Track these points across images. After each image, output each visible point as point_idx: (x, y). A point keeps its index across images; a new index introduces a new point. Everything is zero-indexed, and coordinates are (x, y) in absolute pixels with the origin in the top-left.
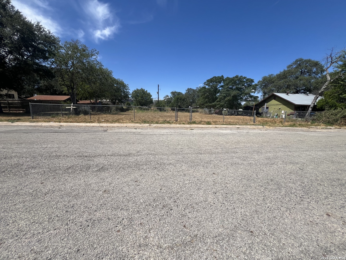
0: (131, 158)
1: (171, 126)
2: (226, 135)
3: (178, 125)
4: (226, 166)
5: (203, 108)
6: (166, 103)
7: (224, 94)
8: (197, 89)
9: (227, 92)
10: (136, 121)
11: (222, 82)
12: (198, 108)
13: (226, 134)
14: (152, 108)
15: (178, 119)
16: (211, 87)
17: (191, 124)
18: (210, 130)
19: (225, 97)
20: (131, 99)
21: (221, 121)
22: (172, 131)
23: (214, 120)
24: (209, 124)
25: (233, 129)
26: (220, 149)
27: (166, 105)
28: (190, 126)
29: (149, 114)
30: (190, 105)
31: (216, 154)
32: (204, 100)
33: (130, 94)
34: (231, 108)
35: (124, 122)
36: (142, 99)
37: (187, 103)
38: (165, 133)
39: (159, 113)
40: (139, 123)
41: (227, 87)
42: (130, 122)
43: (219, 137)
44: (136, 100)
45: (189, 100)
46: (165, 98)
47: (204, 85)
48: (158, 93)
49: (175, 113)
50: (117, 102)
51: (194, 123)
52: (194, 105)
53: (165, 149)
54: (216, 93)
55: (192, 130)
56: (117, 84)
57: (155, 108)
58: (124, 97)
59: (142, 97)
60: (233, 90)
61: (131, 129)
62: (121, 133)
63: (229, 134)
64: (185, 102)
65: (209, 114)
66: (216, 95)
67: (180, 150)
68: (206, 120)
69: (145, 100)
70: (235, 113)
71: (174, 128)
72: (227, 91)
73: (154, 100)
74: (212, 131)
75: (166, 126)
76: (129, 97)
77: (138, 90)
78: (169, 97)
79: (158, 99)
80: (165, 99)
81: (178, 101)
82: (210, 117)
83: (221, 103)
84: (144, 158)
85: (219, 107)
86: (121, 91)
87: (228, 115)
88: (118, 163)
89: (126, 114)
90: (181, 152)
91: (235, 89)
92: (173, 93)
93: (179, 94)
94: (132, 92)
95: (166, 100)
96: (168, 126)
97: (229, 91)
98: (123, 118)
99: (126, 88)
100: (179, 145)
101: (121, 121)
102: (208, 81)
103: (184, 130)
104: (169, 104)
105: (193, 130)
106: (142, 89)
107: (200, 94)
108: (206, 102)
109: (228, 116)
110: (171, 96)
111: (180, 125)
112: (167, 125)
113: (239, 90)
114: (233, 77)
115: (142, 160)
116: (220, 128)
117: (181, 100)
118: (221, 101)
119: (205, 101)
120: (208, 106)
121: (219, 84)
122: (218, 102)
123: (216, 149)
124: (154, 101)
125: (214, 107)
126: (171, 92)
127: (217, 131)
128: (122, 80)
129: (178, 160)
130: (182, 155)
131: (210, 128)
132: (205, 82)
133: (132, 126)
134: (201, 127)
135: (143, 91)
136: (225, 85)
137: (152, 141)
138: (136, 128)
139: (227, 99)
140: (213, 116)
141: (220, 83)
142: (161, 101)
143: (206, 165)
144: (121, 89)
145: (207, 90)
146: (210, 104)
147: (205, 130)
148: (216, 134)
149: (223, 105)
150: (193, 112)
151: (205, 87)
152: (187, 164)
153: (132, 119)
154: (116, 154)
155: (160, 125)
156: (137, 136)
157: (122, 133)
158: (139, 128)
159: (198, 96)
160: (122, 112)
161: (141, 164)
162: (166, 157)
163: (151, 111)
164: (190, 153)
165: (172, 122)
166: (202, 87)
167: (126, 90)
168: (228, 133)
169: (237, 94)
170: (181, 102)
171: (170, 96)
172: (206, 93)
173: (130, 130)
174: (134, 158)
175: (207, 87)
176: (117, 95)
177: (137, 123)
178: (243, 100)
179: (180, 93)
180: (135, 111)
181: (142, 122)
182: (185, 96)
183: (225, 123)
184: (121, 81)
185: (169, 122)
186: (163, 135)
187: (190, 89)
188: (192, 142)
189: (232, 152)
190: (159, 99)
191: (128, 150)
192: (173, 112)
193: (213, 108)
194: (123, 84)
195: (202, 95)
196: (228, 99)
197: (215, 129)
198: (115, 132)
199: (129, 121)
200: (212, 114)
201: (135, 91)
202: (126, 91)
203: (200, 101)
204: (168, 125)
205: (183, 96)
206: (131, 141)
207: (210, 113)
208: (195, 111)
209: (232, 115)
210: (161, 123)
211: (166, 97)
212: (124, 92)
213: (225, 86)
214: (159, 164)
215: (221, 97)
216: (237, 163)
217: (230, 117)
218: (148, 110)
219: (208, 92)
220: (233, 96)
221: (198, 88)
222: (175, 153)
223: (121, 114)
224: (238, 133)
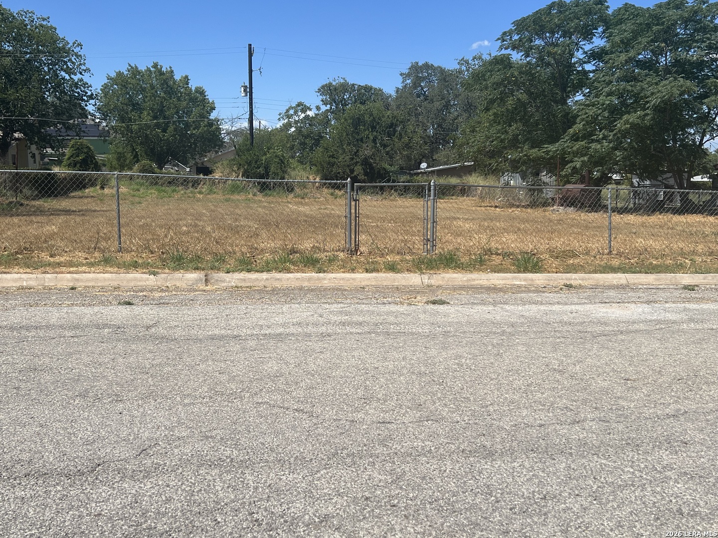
0: (104, 491)
1: (326, 283)
2: (629, 332)
3: (361, 278)
4: (630, 528)
5: (496, 172)
6: (292, 148)
7: (610, 94)
8: (464, 68)
9: (630, 88)
10: (127, 257)
11: (600, 29)
12: (469, 171)
13: (623, 327)
14: (217, 175)
15: (363, 237)
16: (541, 59)
17: (432, 269)
18: (536, 303)
19: (615, 112)
20: (98, 125)
21: (594, 245)
22: (332, 310)
23: (559, 243)
24: (530, 266)
25: (661, 293)
26: (594, 426)
27: (293, 157)
28: (426, 281)
29: (199, 208)
30: (424, 157)
31: (571, 454)
32: (499, 127)
33: (91, 97)
34: (649, 171)
35: (59, 264)
36: (158, 125)
37: (407, 146)
38: (292, 330)
39: (255, 202)
40: (146, 265)
41: (623, 57)
42: (91, 265)
43: (588, 346)
44: (128, 129)
45: (420, 131)
46: (289, 117)
47: (501, 48)
48: (249, 91)
49: (342, 202)
50: (16, 139)
51: (450, 261)
52: (448, 157)
53: (294, 428)
54: (564, 90)
55: (436, 307)
56: (18, 39)
57: (235, 177)
58: (58, 112)
59: (159, 112)
60: (657, 71)
61: (102, 303)
62: (41, 333)
63: (642, 326)
64: (400, 139)
65: (526, 207)
66: (564, 102)
67: (374, 433)
68: (512, 242)
69: (175, 130)
70: (670, 197)
71: (339, 292)
72: (627, 79)
73: (225, 127)
74: (550, 308)
75: (297, 284)
76: (84, 114)
77: (134, 71)
78: (309, 113)
79: (246, 124)
80: (287, 126)
81: (358, 133)
82: (534, 221)
83: (594, 146)
84: (180, 492)
85: (581, 168)
86: (43, 81)
87: (635, 210)
88: (34, 524)
89: (67, 212)
90: (383, 443)
91: (667, 70)
92: (331, 92)
93: (366, 94)
94: (105, 86)
95: (293, 129)
96: (306, 284)
97: (635, 79)
98: (52, 236)
99: (70, 60)
100: (367, 400)
101: (45, 257)
102: (521, 25)
103: (393, 308)
104: (311, 149)
105: (442, 302)
106: (155, 65)
107: (478, 96)
108: (514, 143)
109: (631, 218)
110: (324, 108)
111: (374, 275)
112: (299, 275)
113: (689, 76)
114: (660, 6)
115: (169, 500)
116: (589, 293)
117: (374, 128)
118: (591, 134)
119: (506, 132)
120: (524, 163)
121: (584, 39)
122: (575, 138)
123: (575, 422)
124: (228, 133)
125: (555, 164)
126: (323, 87)
127: (573, 307)
128: (44, 20)
129: (367, 494)
130: (388, 466)
131: (537, 291)
132: (504, 33)
133: (107, 283)
134: (485, 283)
135: (165, 82)
136: (613, 46)
137: (224, 378)
138: (127, 296)
139: (627, 122)
140: (554, 217)
141: (588, 35)
142: (269, 136)
143: (517, 526)
144: (39, 70)
145: (516, 73)
146: (534, 152)
147: (507, 307)
148: (570, 328)
149: (603, 158)
150: (444, 192)
151: (508, 57)
152: (419, 522)
153: (103, 244)
154: (18, 466)
155: (265, 275)
156: (133, 347)
157: (52, 334)
158: (143, 296)
159: (469, 107)
160: (50, 196)
161: (159, 526)
162: (297, 478)
163: (211, 192)
164: (430, 451)
165: (331, 260)
166: (488, 58)
167: (69, 71)
168: (634, 322)
169: (680, 95)
170: (374, 141)
171: (318, 108)
172: (512, 92)
173: (96, 309)
174: (122, 491)
175: (516, 56)
176: (17, 99)
177: (135, 265)
178: (713, 130)
179: (368, 89)
180: (123, 190)
181: (164, 260)
182: (398, 107)
183: (616, 262)
184: (42, 26)
185: (311, 262)
186: (280, 337)
187: (427, 66)
188: (440, 384)
189: (657, 445)
190: (256, 124)
191: (87, 443)
192: (332, 194)
193: (551, 171)
194: (54, 39)
195: (492, 101)
196: (634, 126)
197: (563, 296)
198: (12, 329)
199: (84, 255)
200: (545, 204)
201: (120, 80)
202: (67, 77)
203: (480, 136)
204: (310, 279)
205: (387, 107)
206: (102, 384)
207: (537, 201)
208: (454, 187)
209: (656, 207)
210: (267, 268)
211: (292, 112)
212: (59, 85)
213: (612, 53)
214: (264, 526)
215: (591, 111)
216: (685, 510)
217: (643, 225)
218: (196, 183)
219: (524, 84)
220: (656, 109)
221: (467, 62)
222: (348, 455)
223: (40, 212)
224: (691, 320)
